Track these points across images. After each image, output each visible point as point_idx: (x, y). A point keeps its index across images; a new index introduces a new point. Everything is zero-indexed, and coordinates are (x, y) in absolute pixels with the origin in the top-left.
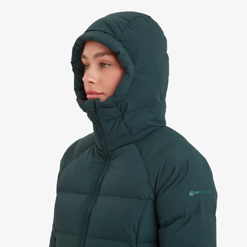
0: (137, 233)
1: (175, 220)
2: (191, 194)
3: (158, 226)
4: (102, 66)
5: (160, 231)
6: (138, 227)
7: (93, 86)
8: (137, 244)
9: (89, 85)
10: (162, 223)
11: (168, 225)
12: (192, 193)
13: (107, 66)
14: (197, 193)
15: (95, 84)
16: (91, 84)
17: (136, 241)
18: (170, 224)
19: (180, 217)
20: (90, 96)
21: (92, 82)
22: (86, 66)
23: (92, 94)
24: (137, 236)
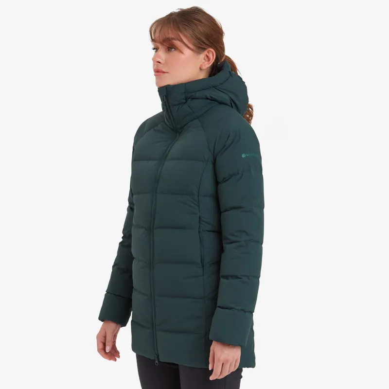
0: (198, 188)
1: (231, 176)
2: (243, 156)
3: (217, 183)
4: (169, 50)
5: (219, 186)
6: (200, 183)
7: (161, 65)
8: (199, 197)
9: (157, 65)
10: (220, 180)
11: (225, 181)
13: (173, 50)
14: (248, 155)
16: (158, 63)
18: (227, 180)
20: (157, 73)
21: (159, 62)
22: (156, 49)
23: (158, 72)
24: (199, 191)
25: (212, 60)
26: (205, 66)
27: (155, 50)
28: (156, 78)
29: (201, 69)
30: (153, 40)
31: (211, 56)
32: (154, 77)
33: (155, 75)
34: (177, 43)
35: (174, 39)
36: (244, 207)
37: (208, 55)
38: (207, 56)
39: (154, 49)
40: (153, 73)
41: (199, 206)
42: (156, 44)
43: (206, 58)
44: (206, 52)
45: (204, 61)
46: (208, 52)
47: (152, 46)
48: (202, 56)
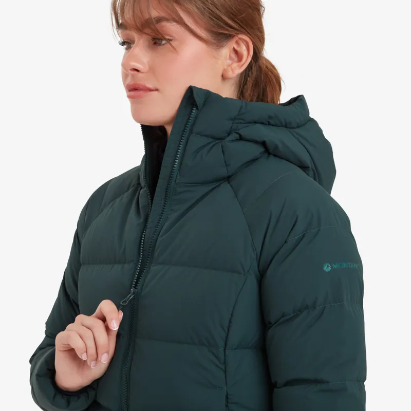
0: (227, 331)
2: (327, 268)
3: (265, 325)
4: (155, 43)
5: (270, 332)
7: (140, 75)
8: (227, 350)
9: (133, 76)
12: (328, 266)
13: (164, 42)
14: (336, 267)
15: (142, 73)
16: (136, 72)
17: (224, 346)
18: (290, 319)
19: (307, 307)
20: (132, 93)
21: (137, 70)
22: (127, 43)
23: (135, 90)
24: (227, 336)
25: (247, 59)
26: (233, 70)
27: (125, 46)
28: (133, 103)
29: (224, 78)
30: (120, 26)
31: (243, 49)
32: (127, 103)
33: (129, 97)
34: (172, 28)
35: (167, 20)
36: (328, 382)
37: (238, 49)
38: (236, 52)
39: (123, 44)
40: (123, 93)
41: (225, 372)
42: (128, 32)
43: (234, 56)
44: (232, 44)
45: (229, 62)
46: (237, 43)
47: (120, 39)
48: (226, 51)
